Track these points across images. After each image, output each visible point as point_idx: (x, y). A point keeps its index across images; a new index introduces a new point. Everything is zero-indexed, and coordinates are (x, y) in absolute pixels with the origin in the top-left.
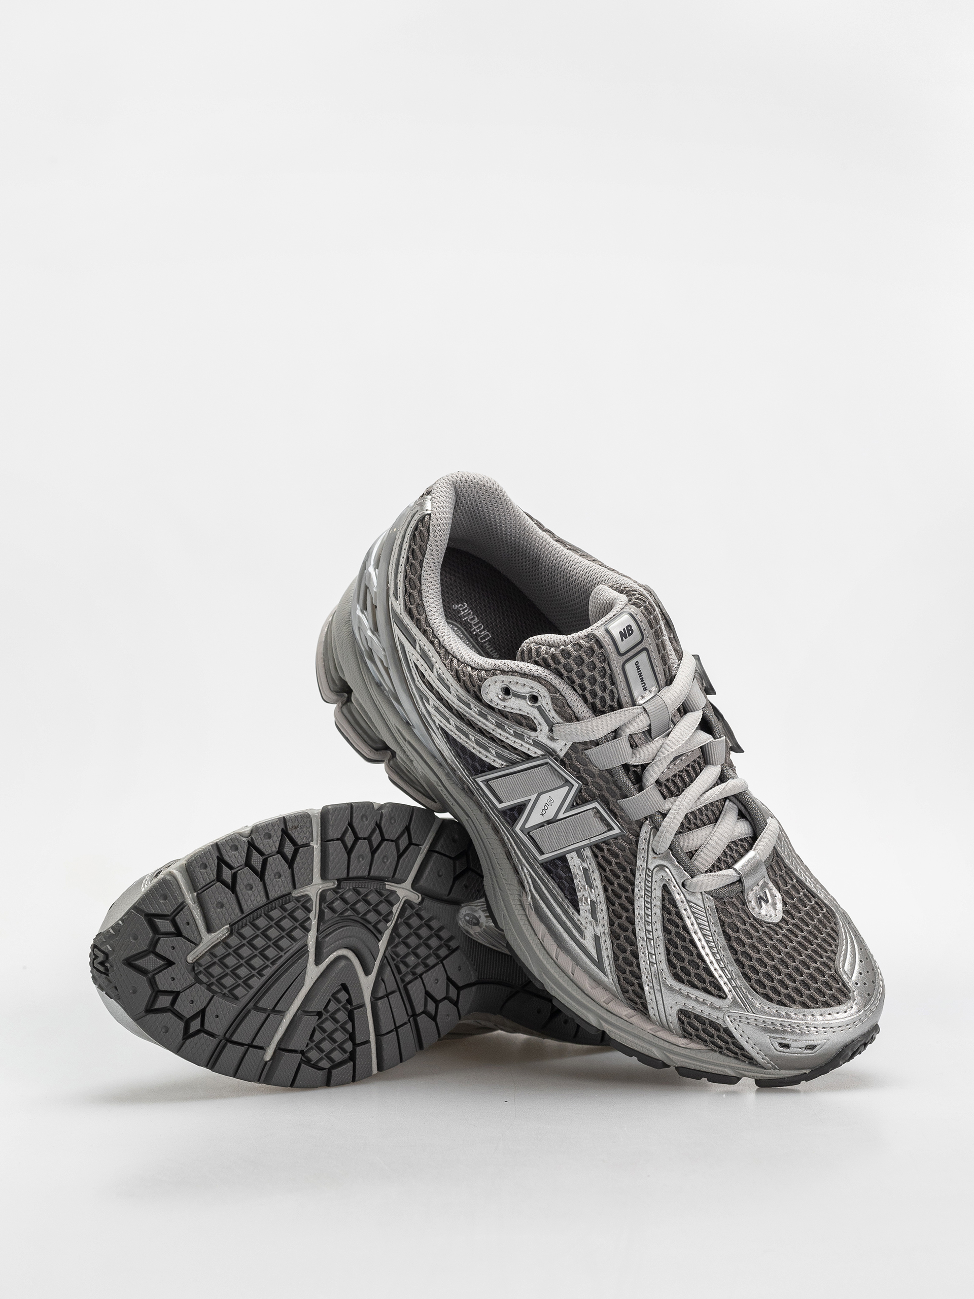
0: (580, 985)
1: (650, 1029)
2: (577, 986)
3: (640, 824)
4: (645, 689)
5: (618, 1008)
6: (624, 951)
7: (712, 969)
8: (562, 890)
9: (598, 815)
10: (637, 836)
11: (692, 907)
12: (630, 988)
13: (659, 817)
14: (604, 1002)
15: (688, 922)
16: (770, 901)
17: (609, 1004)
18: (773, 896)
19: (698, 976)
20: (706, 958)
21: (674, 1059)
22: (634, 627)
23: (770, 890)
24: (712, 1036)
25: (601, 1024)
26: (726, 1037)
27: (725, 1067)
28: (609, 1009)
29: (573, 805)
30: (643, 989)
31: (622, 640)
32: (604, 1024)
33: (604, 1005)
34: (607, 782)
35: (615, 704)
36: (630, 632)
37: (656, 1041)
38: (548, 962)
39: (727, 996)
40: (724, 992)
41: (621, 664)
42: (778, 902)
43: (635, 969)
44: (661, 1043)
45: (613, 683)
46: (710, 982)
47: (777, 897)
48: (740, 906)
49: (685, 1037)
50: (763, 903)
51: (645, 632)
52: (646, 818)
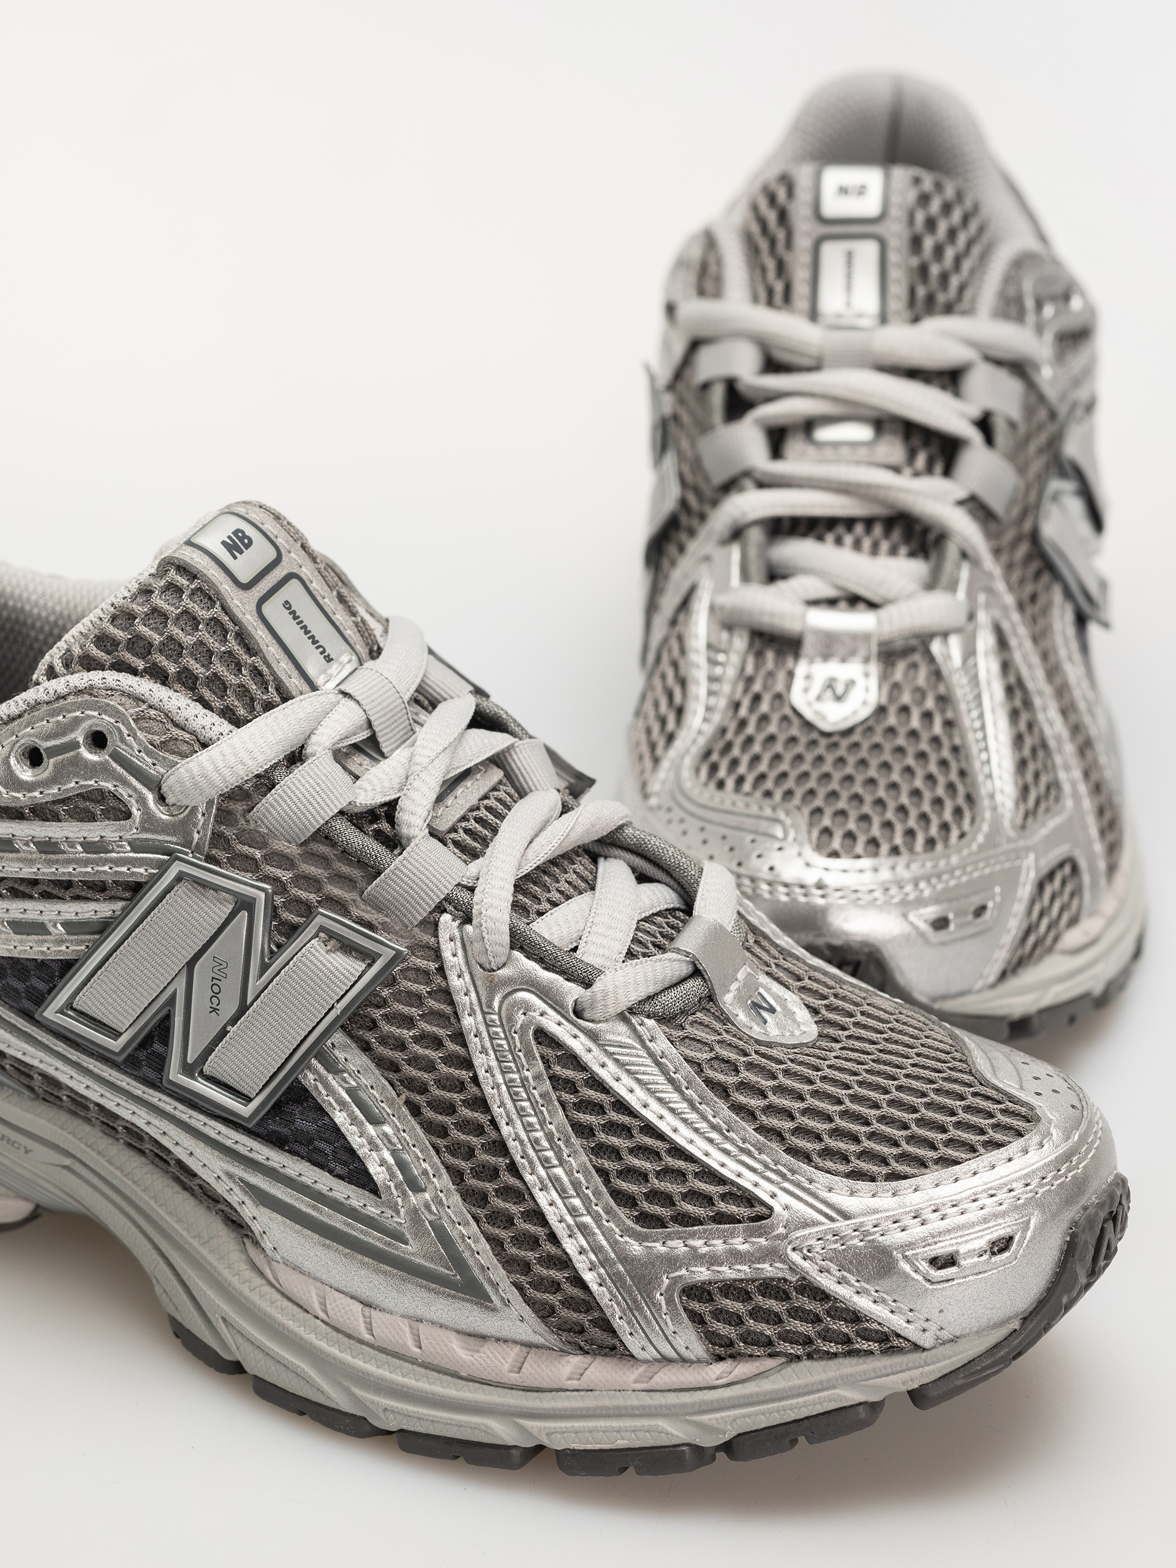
0: (444, 1364)
1: (636, 1381)
2: (439, 1372)
3: (433, 926)
4: (328, 659)
5: (547, 1367)
6: (509, 1222)
7: (715, 1166)
8: (321, 1166)
9: (333, 942)
10: (436, 954)
11: (614, 1053)
12: (554, 1299)
13: (464, 895)
14: (511, 1371)
15: (620, 1089)
16: (778, 1009)
17: (523, 1370)
18: (783, 1002)
19: (692, 1195)
20: (691, 1149)
21: (714, 1423)
22: (250, 531)
23: (768, 990)
24: (778, 1320)
25: (523, 1430)
26: (809, 1305)
27: (834, 1387)
28: (528, 1383)
29: (272, 952)
30: (583, 1285)
31: (235, 558)
32: (528, 1424)
33: (514, 1378)
34: (324, 861)
35: (273, 695)
36: (246, 541)
37: (659, 1399)
38: (354, 1354)
39: (771, 1209)
40: (763, 1203)
41: (253, 607)
42: (795, 1009)
43: (549, 1248)
44: (672, 1399)
45: (251, 650)
46: (723, 1197)
47: (789, 999)
48: (718, 1026)
49: (720, 1358)
50: (765, 1014)
51: (280, 541)
52: (440, 909)
